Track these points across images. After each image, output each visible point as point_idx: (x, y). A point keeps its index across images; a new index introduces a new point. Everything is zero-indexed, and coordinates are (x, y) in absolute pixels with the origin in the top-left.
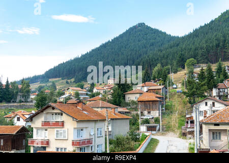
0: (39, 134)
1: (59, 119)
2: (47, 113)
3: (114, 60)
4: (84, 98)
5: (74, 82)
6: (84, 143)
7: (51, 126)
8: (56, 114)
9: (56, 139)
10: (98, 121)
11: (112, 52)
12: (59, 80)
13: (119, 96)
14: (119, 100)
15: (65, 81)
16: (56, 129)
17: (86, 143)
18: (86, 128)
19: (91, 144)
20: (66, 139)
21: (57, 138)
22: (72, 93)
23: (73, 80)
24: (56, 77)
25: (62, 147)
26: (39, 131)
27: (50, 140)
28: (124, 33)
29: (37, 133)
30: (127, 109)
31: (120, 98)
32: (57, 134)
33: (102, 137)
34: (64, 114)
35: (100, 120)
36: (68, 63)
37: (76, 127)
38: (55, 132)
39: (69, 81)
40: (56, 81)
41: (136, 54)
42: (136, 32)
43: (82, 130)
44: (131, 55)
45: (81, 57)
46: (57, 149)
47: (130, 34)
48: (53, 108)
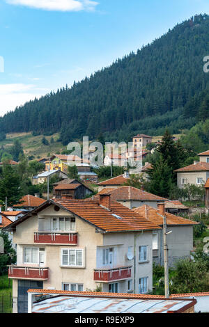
0: (29, 256)
1: (68, 228)
2: (44, 218)
3: (143, 96)
4: (86, 177)
5: (59, 141)
6: (116, 275)
7: (54, 242)
8: (61, 219)
9: (62, 268)
10: (140, 232)
11: (139, 77)
12: (26, 137)
13: (165, 176)
14: (165, 185)
15: (39, 138)
16: (62, 249)
17: (120, 274)
18: (119, 246)
19: (130, 276)
20: (83, 266)
21: (65, 266)
22: (61, 165)
23: (56, 136)
24: (20, 130)
25: (74, 282)
26: (29, 252)
27: (51, 268)
28: (164, 37)
29: (25, 254)
30: (182, 203)
31: (166, 180)
32: (65, 257)
33: (148, 262)
34: (77, 220)
35: (145, 231)
36: (45, 99)
37: (101, 244)
38: (62, 254)
39: (48, 138)
40: (21, 138)
41: (189, 81)
42: (189, 34)
43: (111, 250)
44: (179, 84)
45: (73, 88)
46: (65, 286)
47: (177, 39)
48: (57, 208)
